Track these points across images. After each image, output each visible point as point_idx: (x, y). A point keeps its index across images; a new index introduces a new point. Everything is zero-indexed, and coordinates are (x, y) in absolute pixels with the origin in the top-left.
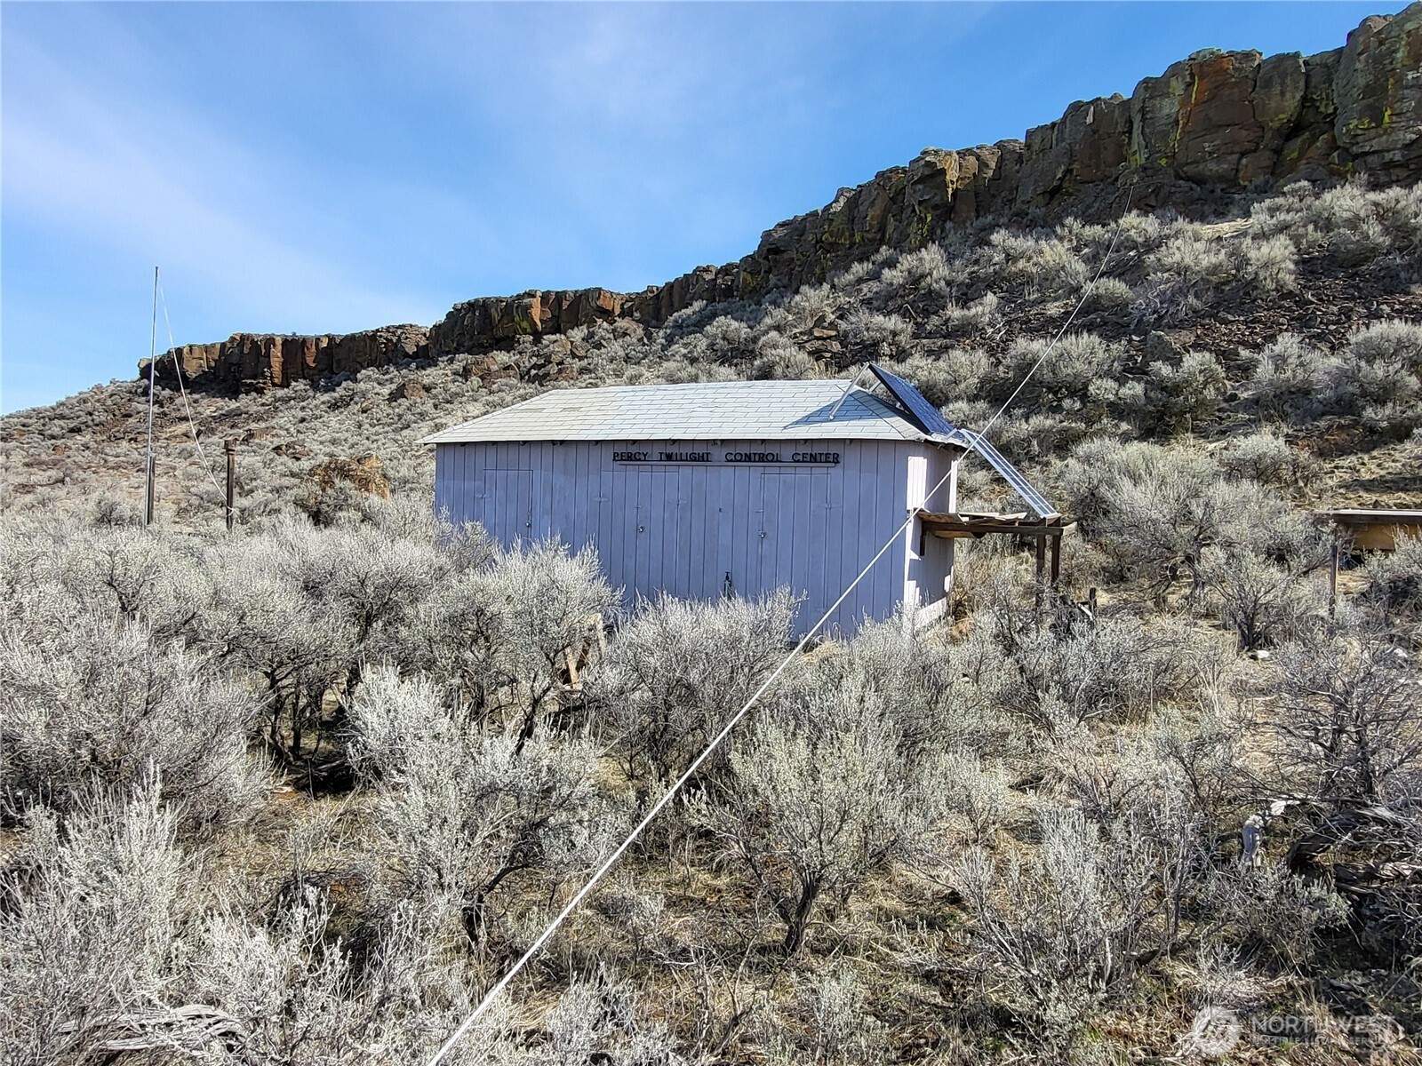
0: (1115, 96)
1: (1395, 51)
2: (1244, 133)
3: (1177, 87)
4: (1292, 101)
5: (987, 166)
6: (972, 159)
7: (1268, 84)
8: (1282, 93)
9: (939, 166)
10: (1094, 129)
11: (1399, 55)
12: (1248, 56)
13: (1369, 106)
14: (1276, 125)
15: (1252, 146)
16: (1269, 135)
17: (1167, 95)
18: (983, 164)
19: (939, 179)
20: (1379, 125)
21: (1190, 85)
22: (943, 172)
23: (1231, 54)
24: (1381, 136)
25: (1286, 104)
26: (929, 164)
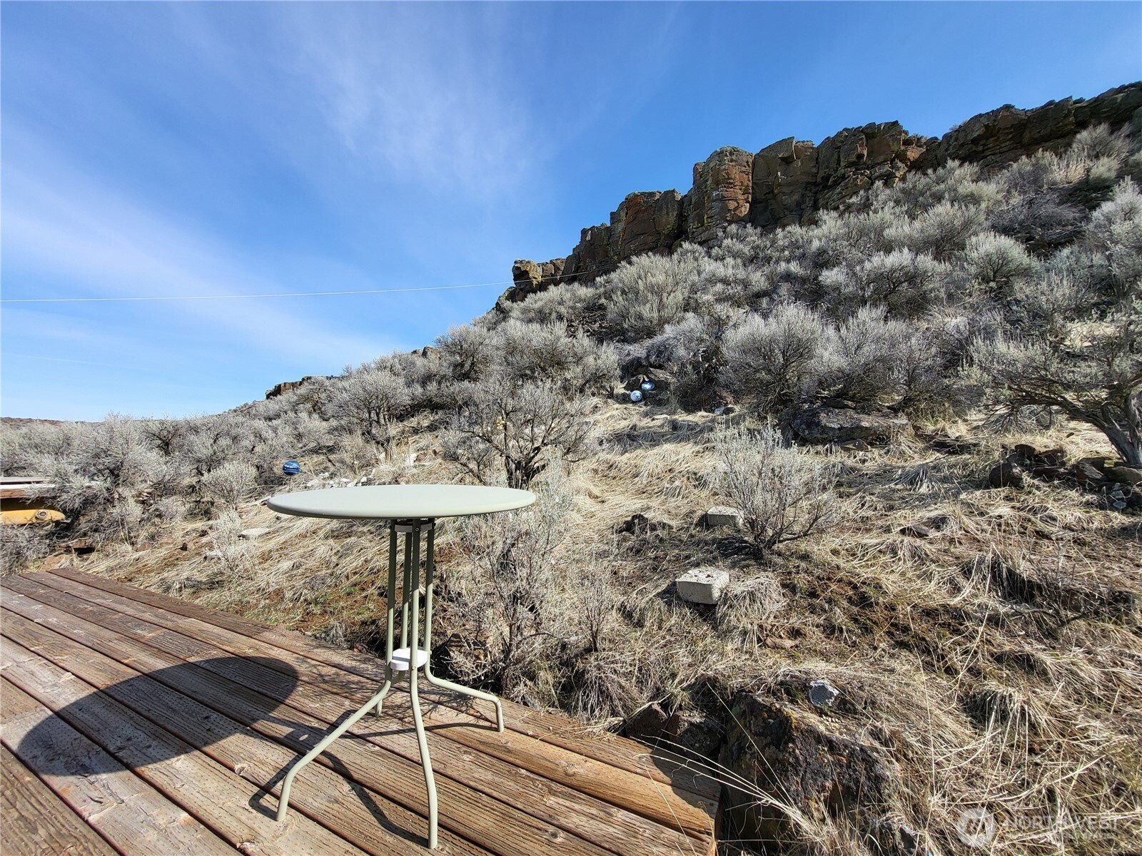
0: (602, 225)
1: (707, 181)
2: (650, 238)
3: (623, 214)
4: (672, 217)
5: (559, 269)
6: (551, 266)
7: (661, 209)
8: (668, 213)
9: (523, 269)
10: (591, 243)
11: (709, 183)
12: (652, 194)
13: (697, 214)
14: (666, 232)
15: (654, 245)
16: (663, 237)
17: (619, 221)
18: (557, 268)
19: (526, 277)
20: (702, 225)
21: (627, 214)
22: (526, 273)
23: (643, 194)
24: (705, 231)
25: (669, 220)
26: (518, 268)
